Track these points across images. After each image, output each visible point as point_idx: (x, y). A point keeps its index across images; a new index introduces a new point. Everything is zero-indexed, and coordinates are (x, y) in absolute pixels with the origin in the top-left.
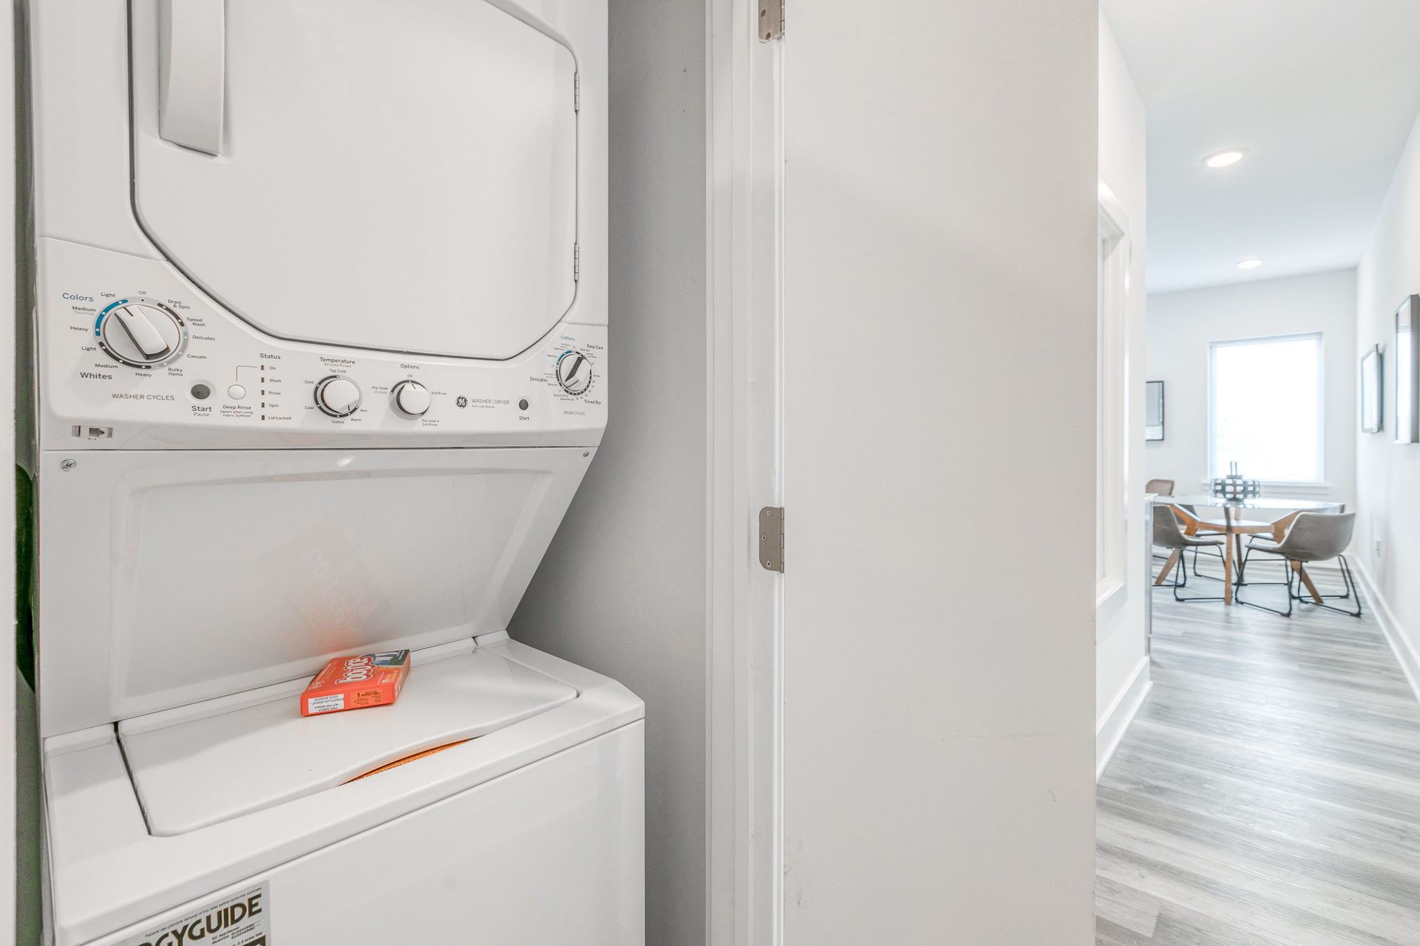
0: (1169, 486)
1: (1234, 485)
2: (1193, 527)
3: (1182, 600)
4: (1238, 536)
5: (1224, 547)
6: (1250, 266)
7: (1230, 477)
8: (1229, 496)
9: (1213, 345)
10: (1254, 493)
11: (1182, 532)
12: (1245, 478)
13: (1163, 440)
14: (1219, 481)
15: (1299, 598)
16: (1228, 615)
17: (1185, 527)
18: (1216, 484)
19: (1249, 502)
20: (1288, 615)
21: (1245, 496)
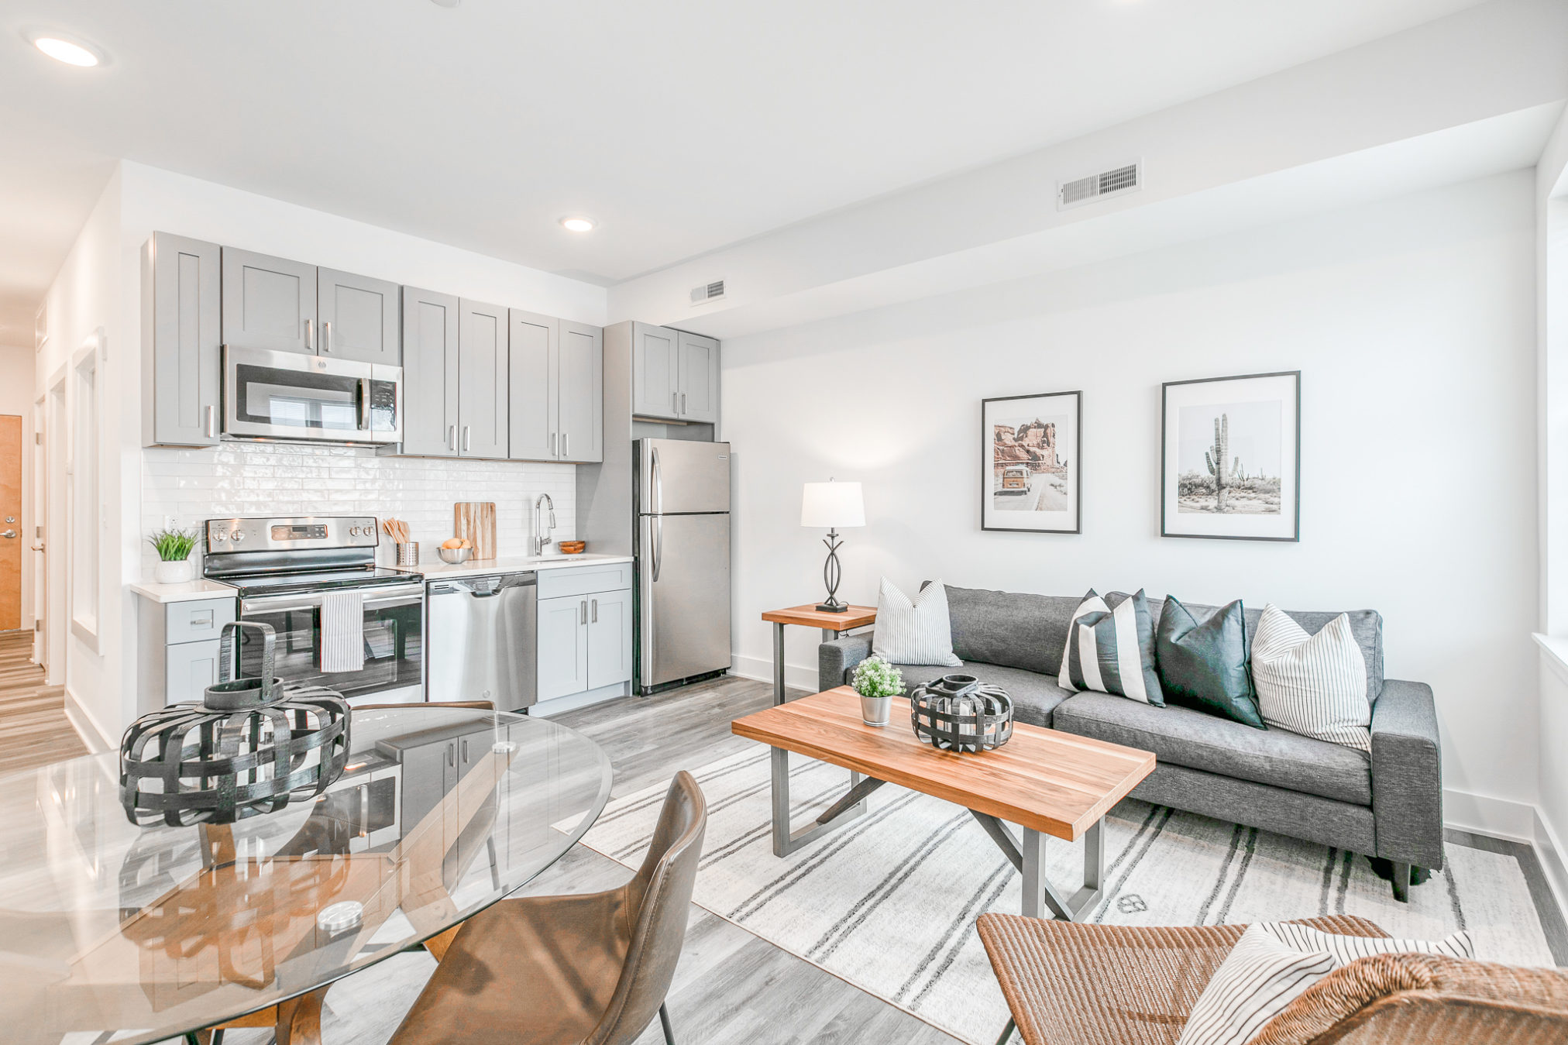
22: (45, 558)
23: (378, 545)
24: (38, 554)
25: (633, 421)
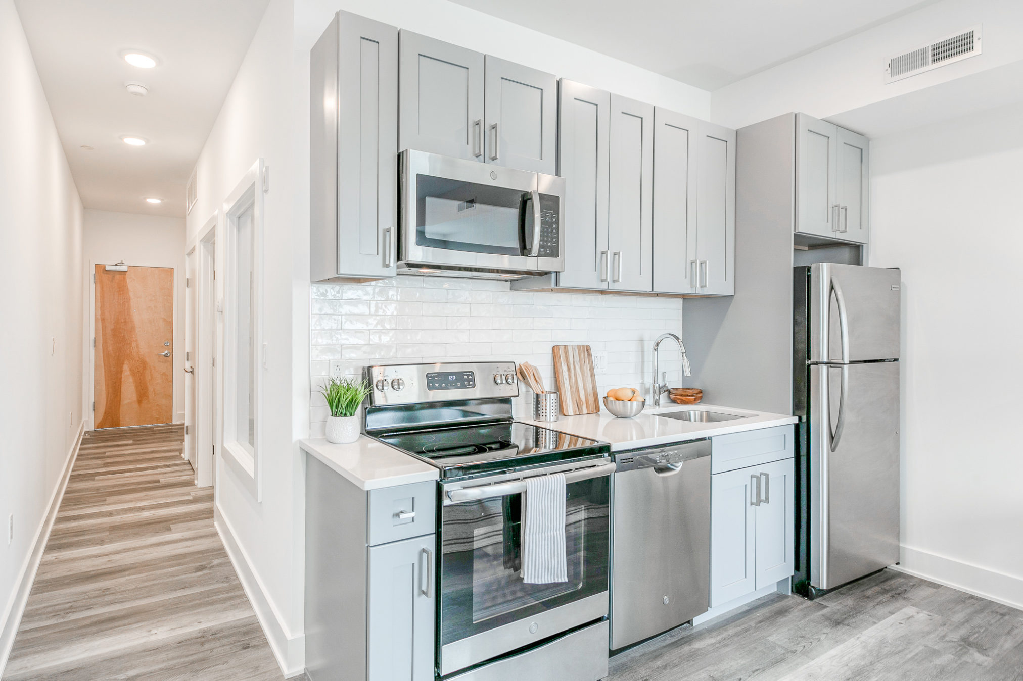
22: (193, 379)
23: (518, 396)
24: (188, 375)
25: (795, 249)
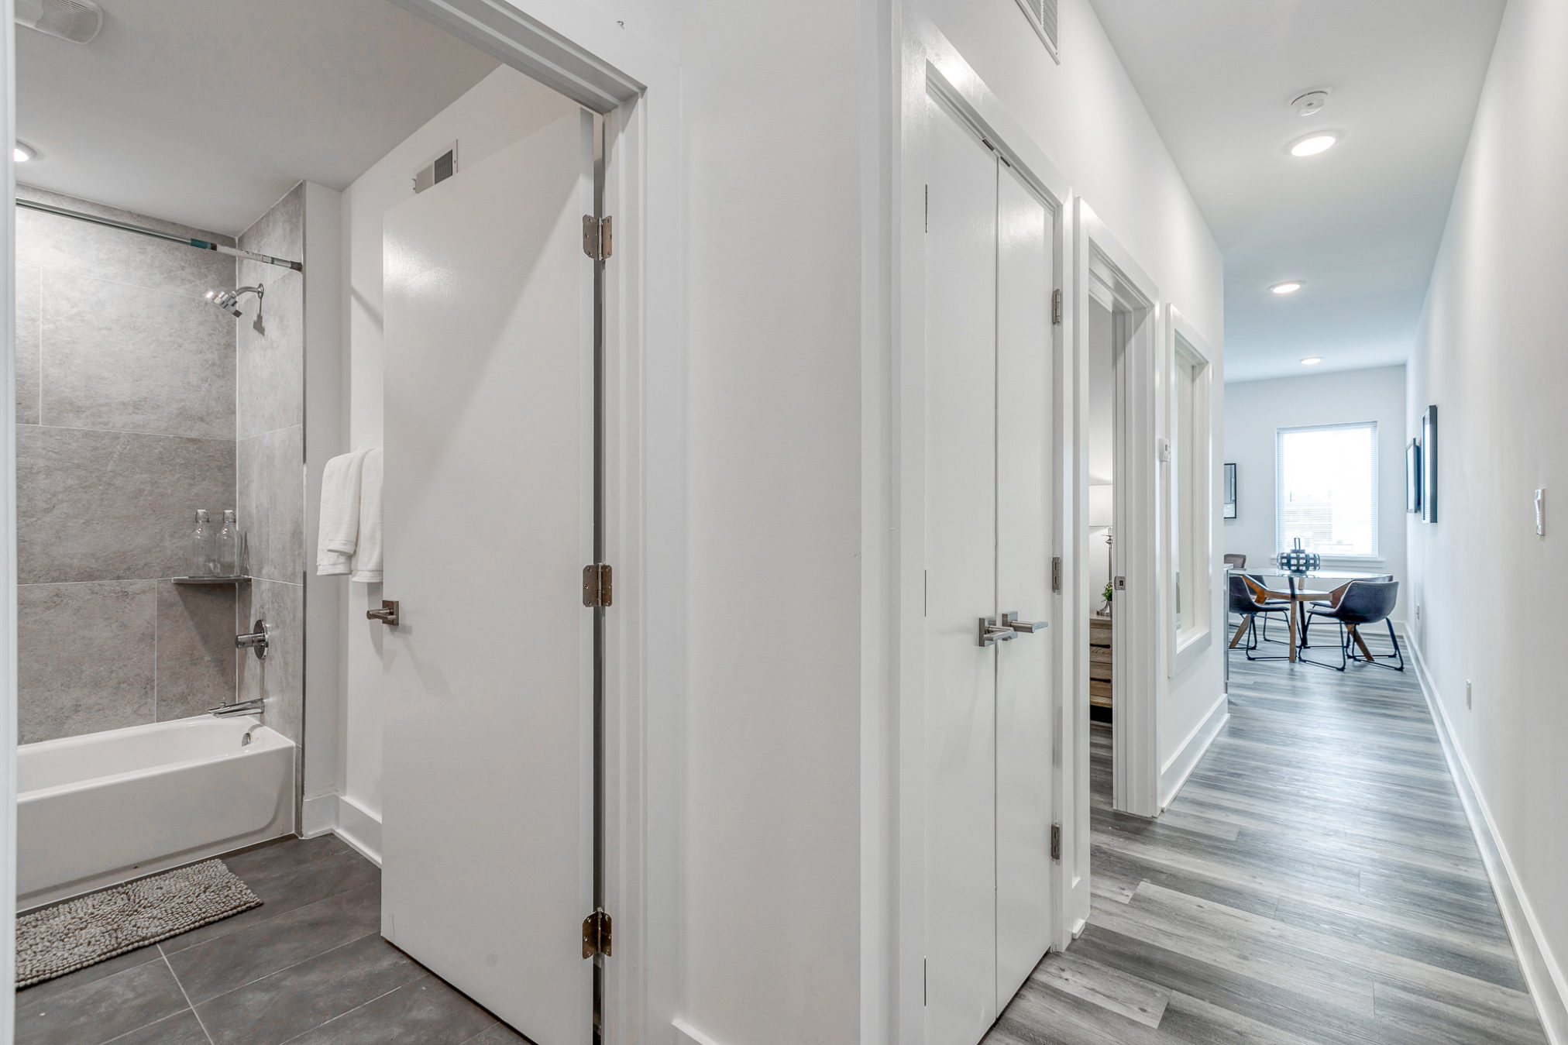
0: (1240, 561)
1: (1298, 559)
2: (1262, 595)
3: (1253, 659)
4: (1301, 604)
5: (1289, 613)
6: (1311, 362)
7: (1295, 551)
8: (1293, 568)
9: (1281, 431)
10: (1315, 566)
11: (1254, 600)
12: (1307, 552)
13: (1235, 517)
14: (1285, 555)
15: (1354, 657)
16: (1292, 670)
17: (1256, 597)
18: (1283, 558)
19: (1310, 573)
20: (1342, 669)
21: (1307, 569)
